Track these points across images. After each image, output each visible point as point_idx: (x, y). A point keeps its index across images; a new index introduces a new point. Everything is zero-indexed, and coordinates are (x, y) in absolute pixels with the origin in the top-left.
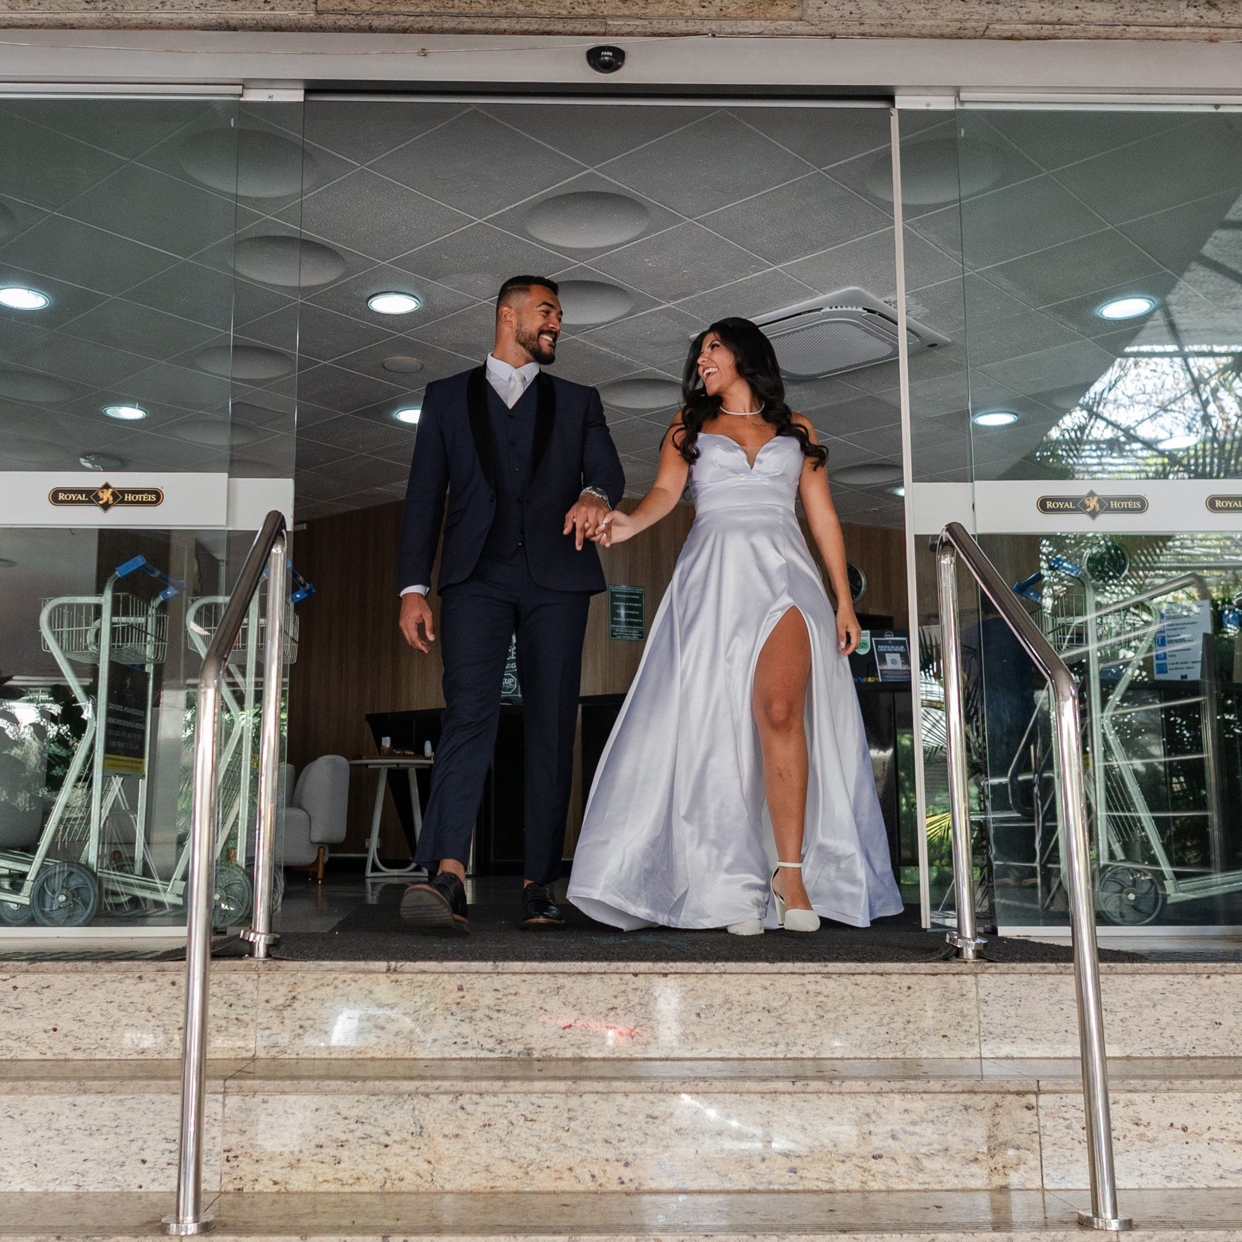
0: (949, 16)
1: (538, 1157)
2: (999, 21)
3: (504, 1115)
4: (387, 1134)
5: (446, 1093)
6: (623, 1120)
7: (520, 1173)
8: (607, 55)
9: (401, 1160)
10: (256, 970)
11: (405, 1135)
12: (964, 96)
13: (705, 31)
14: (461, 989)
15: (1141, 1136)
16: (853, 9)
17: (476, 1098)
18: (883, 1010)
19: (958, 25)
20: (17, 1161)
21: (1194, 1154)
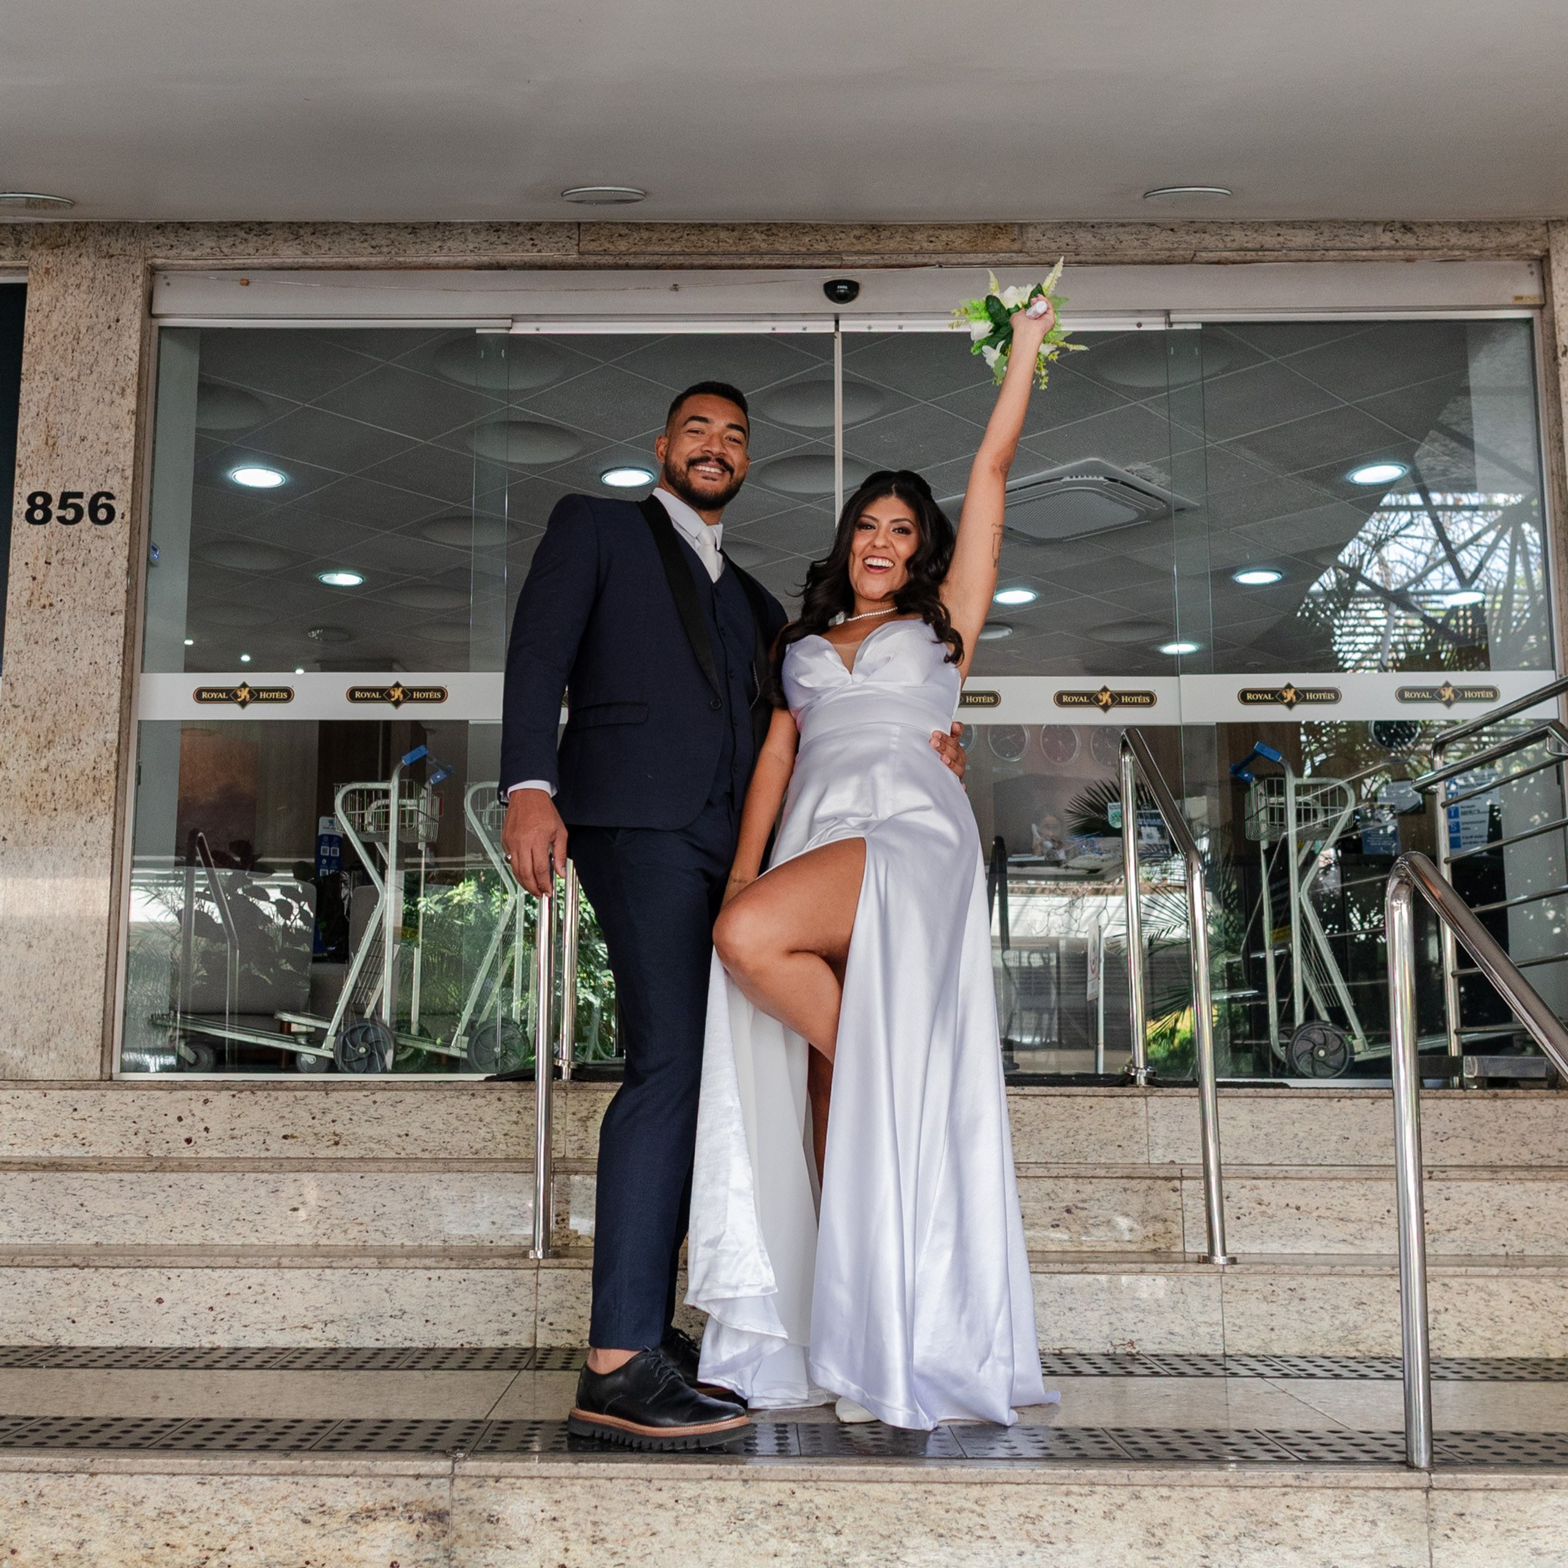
0: (1157, 245)
2: (1206, 249)
8: (842, 289)
10: (564, 1090)
12: (1173, 317)
13: (933, 262)
15: (1263, 1213)
16: (1069, 241)
18: (1069, 1124)
19: (1168, 253)
20: (398, 1223)
21: (1305, 1227)
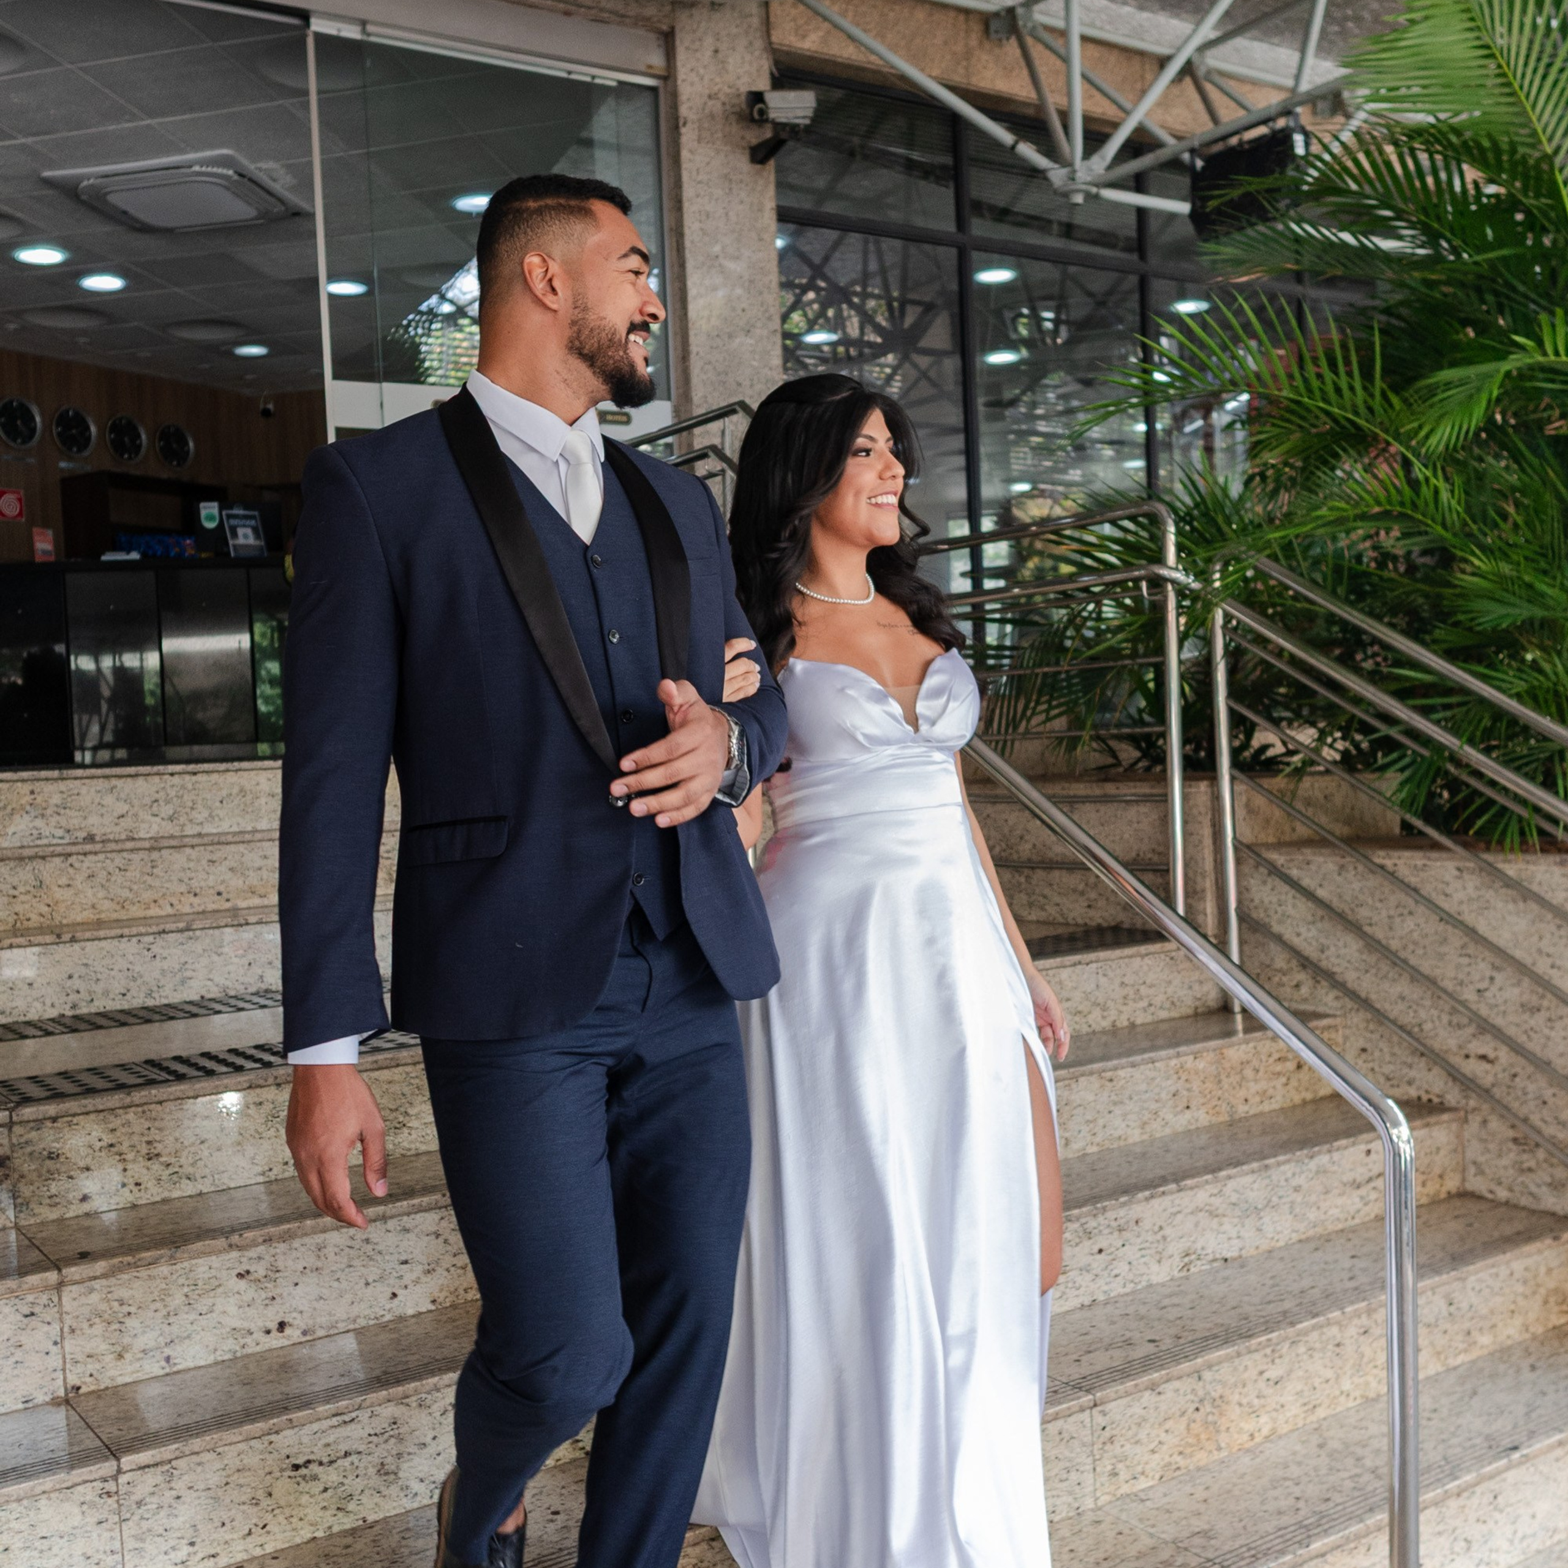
1: (131, 896)
3: (104, 868)
4: (14, 888)
5: (59, 855)
6: (191, 865)
7: (118, 908)
9: (27, 906)
11: (28, 888)
12: (369, 28)
14: (32, 792)
17: (81, 857)
